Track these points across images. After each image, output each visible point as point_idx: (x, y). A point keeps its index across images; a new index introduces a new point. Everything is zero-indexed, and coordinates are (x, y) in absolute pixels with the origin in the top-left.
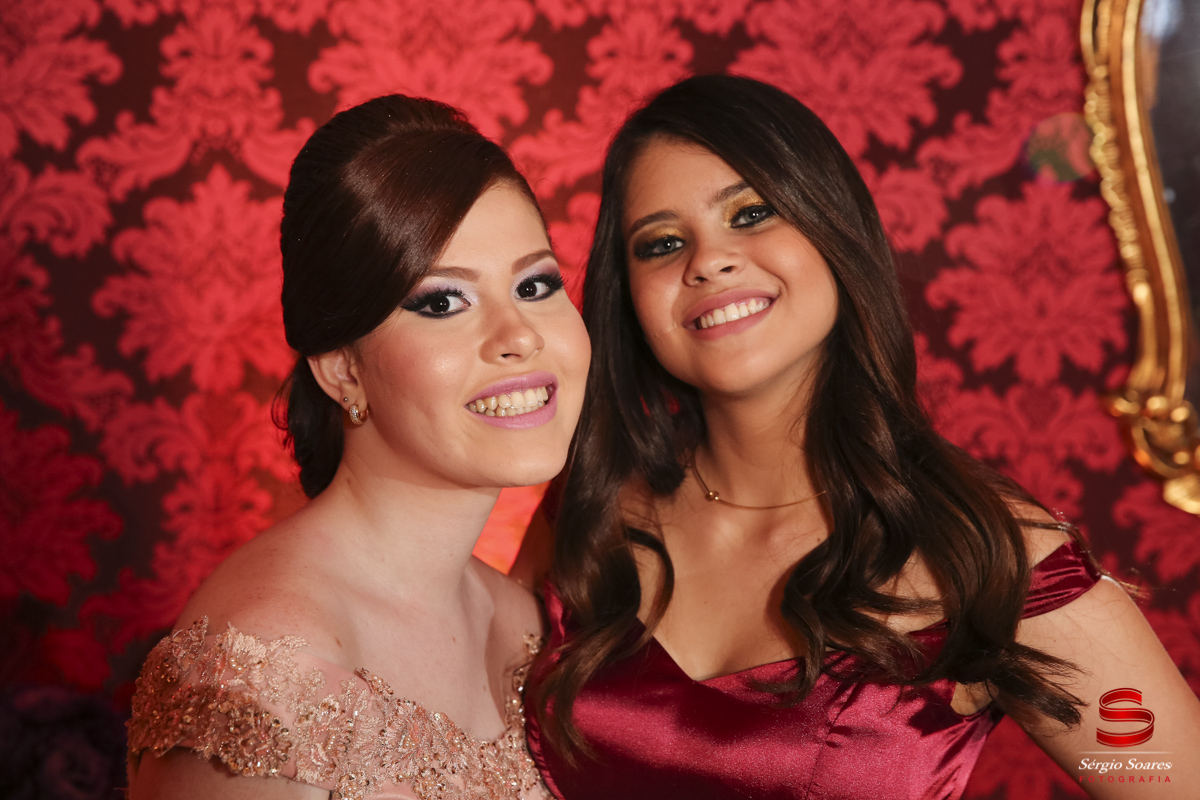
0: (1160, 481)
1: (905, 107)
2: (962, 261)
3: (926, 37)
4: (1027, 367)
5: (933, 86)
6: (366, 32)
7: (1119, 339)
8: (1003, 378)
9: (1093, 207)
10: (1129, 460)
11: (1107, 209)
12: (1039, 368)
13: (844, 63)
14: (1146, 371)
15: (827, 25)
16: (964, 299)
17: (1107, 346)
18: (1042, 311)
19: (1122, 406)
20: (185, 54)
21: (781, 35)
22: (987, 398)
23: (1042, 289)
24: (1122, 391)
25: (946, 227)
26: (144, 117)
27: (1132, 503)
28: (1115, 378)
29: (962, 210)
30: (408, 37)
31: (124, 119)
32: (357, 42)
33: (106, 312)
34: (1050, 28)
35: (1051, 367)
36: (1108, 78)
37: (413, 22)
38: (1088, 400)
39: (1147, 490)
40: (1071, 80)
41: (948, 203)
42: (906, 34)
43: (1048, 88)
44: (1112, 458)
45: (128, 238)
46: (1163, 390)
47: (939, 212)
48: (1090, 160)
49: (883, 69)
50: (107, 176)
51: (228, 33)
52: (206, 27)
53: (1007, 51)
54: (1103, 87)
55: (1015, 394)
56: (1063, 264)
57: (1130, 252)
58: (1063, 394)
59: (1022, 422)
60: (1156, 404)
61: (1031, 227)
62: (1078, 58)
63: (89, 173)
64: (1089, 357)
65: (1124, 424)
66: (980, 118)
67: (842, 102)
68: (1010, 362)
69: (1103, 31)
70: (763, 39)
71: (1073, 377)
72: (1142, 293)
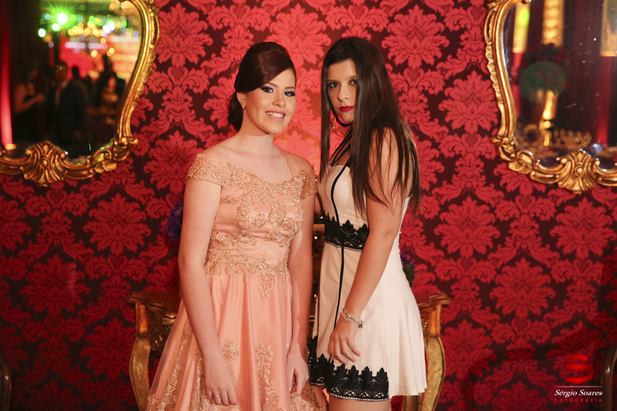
0: (507, 162)
1: (433, 53)
2: (449, 97)
3: (439, 33)
4: (467, 129)
5: (441, 47)
6: (279, 31)
7: (496, 121)
8: (461, 131)
9: (488, 82)
10: (498, 156)
11: (492, 83)
12: (471, 129)
13: (415, 40)
14: (503, 130)
15: (410, 29)
16: (450, 109)
17: (492, 123)
18: (472, 113)
19: (495, 140)
20: (230, 37)
21: (397, 32)
22: (456, 137)
23: (472, 106)
24: (496, 136)
25: (444, 88)
26: (219, 55)
27: (499, 169)
28: (494, 133)
29: (449, 83)
30: (291, 33)
31: (213, 55)
32: (277, 34)
33: (208, 109)
34: (475, 30)
35: (475, 129)
36: (492, 45)
37: (293, 28)
38: (486, 138)
39: (504, 165)
40: (482, 46)
41: (445, 80)
42: (433, 32)
43: (474, 48)
44: (493, 156)
45: (213, 88)
46: (507, 136)
47: (443, 83)
48: (487, 69)
49: (426, 42)
50: (208, 71)
51: (242, 31)
52: (236, 31)
53: (463, 37)
54: (490, 47)
55: (464, 136)
56: (479, 99)
57: (498, 95)
58: (479, 137)
59: (466, 145)
60: (506, 139)
61: (469, 88)
62: (483, 39)
63: (204, 70)
64: (487, 126)
65: (496, 146)
66: (455, 56)
67: (415, 51)
68: (463, 127)
69: (490, 32)
70: (392, 33)
71: (482, 132)
72: (502, 107)
